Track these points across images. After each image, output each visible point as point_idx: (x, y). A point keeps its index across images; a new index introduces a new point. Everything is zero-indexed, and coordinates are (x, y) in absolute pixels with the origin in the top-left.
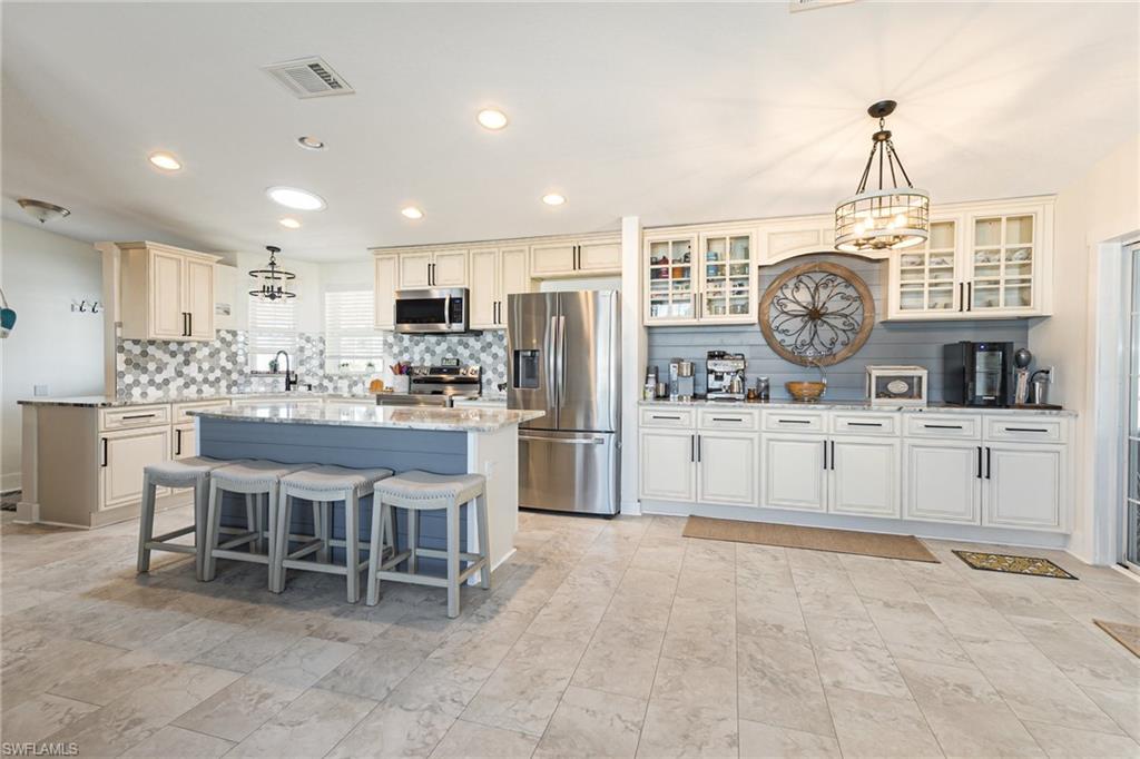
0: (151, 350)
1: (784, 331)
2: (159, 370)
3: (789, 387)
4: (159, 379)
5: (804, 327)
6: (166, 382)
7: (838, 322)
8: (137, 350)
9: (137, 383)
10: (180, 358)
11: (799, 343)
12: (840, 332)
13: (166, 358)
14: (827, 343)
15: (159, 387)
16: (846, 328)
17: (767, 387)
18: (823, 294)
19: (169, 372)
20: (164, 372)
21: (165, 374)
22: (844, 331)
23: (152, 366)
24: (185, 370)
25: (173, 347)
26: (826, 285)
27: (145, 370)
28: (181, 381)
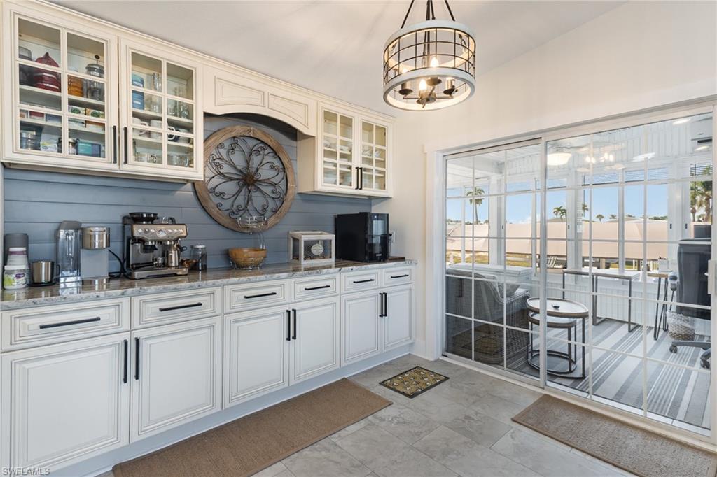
1: (220, 194)
3: (227, 255)
5: (239, 192)
7: (268, 190)
11: (235, 208)
12: (270, 200)
14: (259, 209)
16: (274, 196)
17: (204, 256)
18: (256, 160)
22: (273, 198)
26: (258, 152)
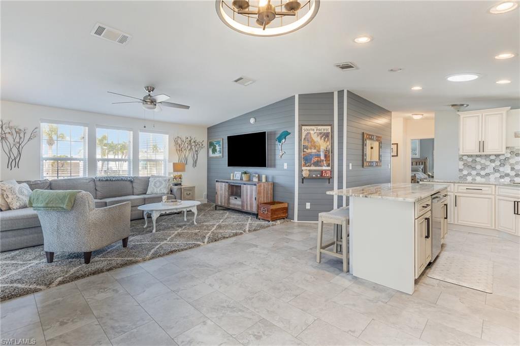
0: (478, 159)
2: (483, 168)
4: (483, 173)
6: (488, 175)
8: (470, 159)
9: (469, 174)
10: (497, 163)
13: (488, 163)
15: (482, 177)
19: (489, 170)
20: (487, 169)
21: (487, 171)
23: (478, 167)
24: (501, 169)
25: (493, 158)
27: (474, 168)
28: (498, 175)
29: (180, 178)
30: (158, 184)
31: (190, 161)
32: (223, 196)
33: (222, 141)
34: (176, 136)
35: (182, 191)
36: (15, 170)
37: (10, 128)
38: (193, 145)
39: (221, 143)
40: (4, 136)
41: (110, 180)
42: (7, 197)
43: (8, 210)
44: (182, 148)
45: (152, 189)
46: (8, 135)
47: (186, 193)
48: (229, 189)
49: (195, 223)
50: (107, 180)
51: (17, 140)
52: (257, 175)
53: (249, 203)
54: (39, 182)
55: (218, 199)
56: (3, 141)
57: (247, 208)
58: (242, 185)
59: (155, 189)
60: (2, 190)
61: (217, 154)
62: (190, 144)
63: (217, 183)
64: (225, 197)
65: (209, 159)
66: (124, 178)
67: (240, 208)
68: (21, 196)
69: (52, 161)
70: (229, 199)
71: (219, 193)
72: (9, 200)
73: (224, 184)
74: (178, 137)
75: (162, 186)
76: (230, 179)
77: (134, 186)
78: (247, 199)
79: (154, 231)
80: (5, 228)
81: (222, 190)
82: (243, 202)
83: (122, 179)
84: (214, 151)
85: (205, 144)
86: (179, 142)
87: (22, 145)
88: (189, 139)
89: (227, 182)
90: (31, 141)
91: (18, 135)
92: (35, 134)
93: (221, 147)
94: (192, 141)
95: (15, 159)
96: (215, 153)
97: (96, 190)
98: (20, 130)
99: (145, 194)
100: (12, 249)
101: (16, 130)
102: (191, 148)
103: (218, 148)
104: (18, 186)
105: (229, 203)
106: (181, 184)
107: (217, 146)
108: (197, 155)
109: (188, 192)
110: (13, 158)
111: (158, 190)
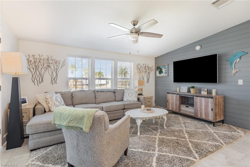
29: (142, 90)
30: (131, 94)
31: (146, 80)
32: (174, 104)
33: (167, 66)
34: (138, 64)
35: (146, 99)
36: (54, 85)
37: (52, 60)
38: (147, 69)
39: (167, 67)
40: (49, 65)
41: (103, 91)
42: (49, 103)
43: (49, 111)
44: (141, 71)
45: (127, 98)
46: (51, 65)
47: (147, 100)
48: (180, 99)
49: (165, 127)
50: (101, 92)
51: (56, 67)
52: (206, 89)
53: (204, 112)
54: (66, 93)
55: (169, 106)
56: (49, 68)
57: (201, 115)
58: (194, 97)
59: (129, 98)
60: (46, 98)
61: (163, 75)
62: (145, 68)
63: (168, 94)
64: (176, 105)
65: (156, 78)
66: (110, 90)
67: (193, 115)
68: (56, 103)
69: (73, 80)
70: (180, 107)
71: (170, 101)
72: (50, 105)
73: (175, 95)
74: (139, 64)
75: (133, 96)
76: (177, 92)
77: (116, 95)
78: (201, 109)
79: (139, 133)
80: (44, 130)
81: (173, 99)
82: (195, 110)
83: (109, 91)
84: (161, 72)
85: (154, 68)
86: (139, 67)
87: (58, 70)
88: (145, 65)
89: (178, 94)
90: (63, 68)
91: (56, 64)
92: (64, 63)
93: (167, 69)
94: (146, 66)
95: (55, 79)
96: (161, 74)
97: (96, 97)
98: (57, 61)
99: (123, 100)
100: (48, 145)
101: (55, 61)
102: (146, 71)
103: (164, 70)
104: (55, 95)
105: (180, 109)
106: (142, 94)
107: (163, 69)
108: (149, 75)
109: (149, 100)
110: (54, 78)
111: (131, 98)
